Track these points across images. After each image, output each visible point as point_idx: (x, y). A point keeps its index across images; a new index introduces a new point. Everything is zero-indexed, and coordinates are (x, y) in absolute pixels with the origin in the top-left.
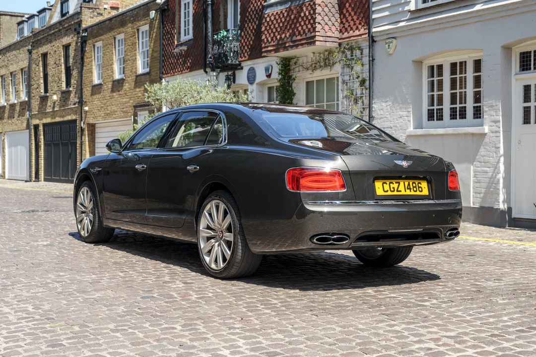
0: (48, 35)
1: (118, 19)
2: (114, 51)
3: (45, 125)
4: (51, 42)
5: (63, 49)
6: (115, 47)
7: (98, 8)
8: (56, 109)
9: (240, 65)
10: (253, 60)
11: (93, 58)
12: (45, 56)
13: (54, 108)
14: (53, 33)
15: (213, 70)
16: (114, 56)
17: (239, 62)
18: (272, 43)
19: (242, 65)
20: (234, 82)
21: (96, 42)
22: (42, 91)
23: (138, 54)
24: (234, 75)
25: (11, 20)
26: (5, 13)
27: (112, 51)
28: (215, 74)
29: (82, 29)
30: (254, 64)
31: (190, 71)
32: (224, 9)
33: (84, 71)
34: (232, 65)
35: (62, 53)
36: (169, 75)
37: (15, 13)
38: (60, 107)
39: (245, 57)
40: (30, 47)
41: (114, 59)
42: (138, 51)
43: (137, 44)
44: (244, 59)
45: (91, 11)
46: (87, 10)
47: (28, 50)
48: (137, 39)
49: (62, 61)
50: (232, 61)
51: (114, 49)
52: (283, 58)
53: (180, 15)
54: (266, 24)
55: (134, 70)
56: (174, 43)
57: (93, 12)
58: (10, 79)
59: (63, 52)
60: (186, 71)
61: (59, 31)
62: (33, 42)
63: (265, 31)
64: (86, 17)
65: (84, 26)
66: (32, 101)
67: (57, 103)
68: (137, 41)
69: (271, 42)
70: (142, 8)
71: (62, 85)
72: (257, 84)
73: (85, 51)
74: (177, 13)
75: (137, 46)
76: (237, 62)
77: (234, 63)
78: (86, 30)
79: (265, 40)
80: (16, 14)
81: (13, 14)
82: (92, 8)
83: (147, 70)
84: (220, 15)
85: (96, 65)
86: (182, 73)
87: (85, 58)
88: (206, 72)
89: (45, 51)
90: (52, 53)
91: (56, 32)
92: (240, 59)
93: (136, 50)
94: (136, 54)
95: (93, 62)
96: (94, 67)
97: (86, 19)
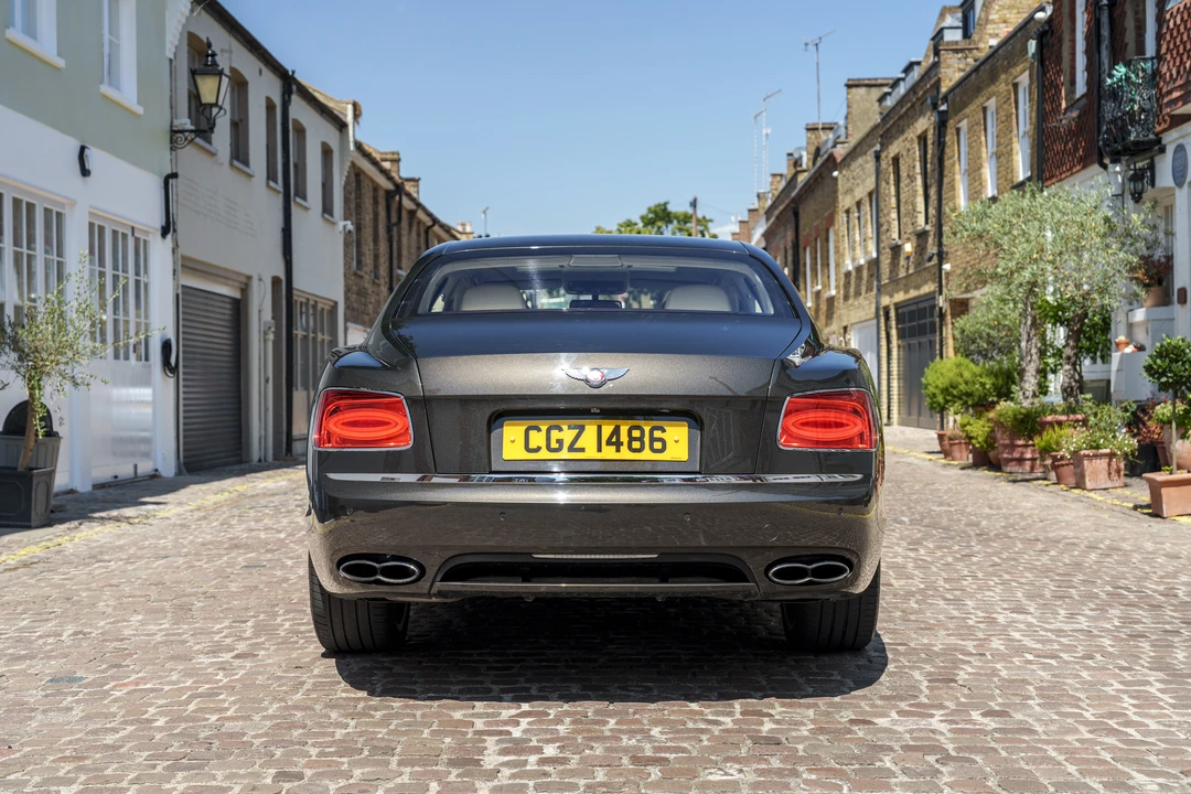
0: (899, 119)
1: (988, 67)
2: (983, 138)
3: (898, 306)
4: (903, 132)
5: (919, 144)
6: (985, 130)
7: (977, 49)
8: (911, 271)
9: (1159, 141)
10: (1179, 128)
11: (956, 156)
12: (896, 160)
13: (908, 269)
14: (906, 112)
15: (1115, 161)
16: (984, 149)
17: (1157, 134)
18: (1179, 82)
19: (1164, 142)
20: (1153, 185)
21: (959, 122)
22: (895, 236)
23: (1015, 140)
24: (1152, 167)
25: (868, 93)
26: (857, 82)
27: (979, 138)
28: (1118, 169)
29: (941, 96)
30: (1183, 137)
31: (1084, 168)
32: (1136, 13)
33: (944, 186)
34: (1136, 143)
35: (917, 153)
36: (1054, 180)
37: (876, 79)
38: (916, 268)
39: (1165, 121)
40: (878, 147)
41: (984, 155)
42: (1015, 132)
43: (1014, 116)
44: (1164, 126)
45: (960, 55)
46: (951, 55)
47: (876, 152)
48: (1013, 105)
49: (918, 170)
50: (1138, 134)
51: (983, 133)
53: (1073, 41)
54: (1168, 37)
55: (1009, 176)
56: (1060, 105)
57: (966, 58)
58: (856, 215)
59: (920, 150)
60: (1078, 168)
61: (913, 106)
62: (881, 136)
63: (1166, 54)
64: (950, 71)
65: (944, 90)
66: (882, 258)
67: (912, 259)
68: (1014, 111)
69: (1176, 79)
70: (1019, 34)
71: (918, 220)
72: (1188, 184)
73: (944, 143)
74: (1066, 37)
75: (1014, 121)
76: (1152, 136)
77: (1141, 138)
78: (945, 99)
79: (1168, 74)
80: (879, 82)
81: (873, 82)
82: (962, 50)
83: (1029, 174)
84: (1125, 29)
85: (963, 171)
86: (1072, 174)
87: (946, 158)
88: (1105, 167)
89: (897, 151)
90: (905, 153)
91: (908, 109)
92: (1158, 129)
93: (1011, 132)
94: (1011, 139)
95: (957, 166)
96: (958, 177)
97: (950, 75)
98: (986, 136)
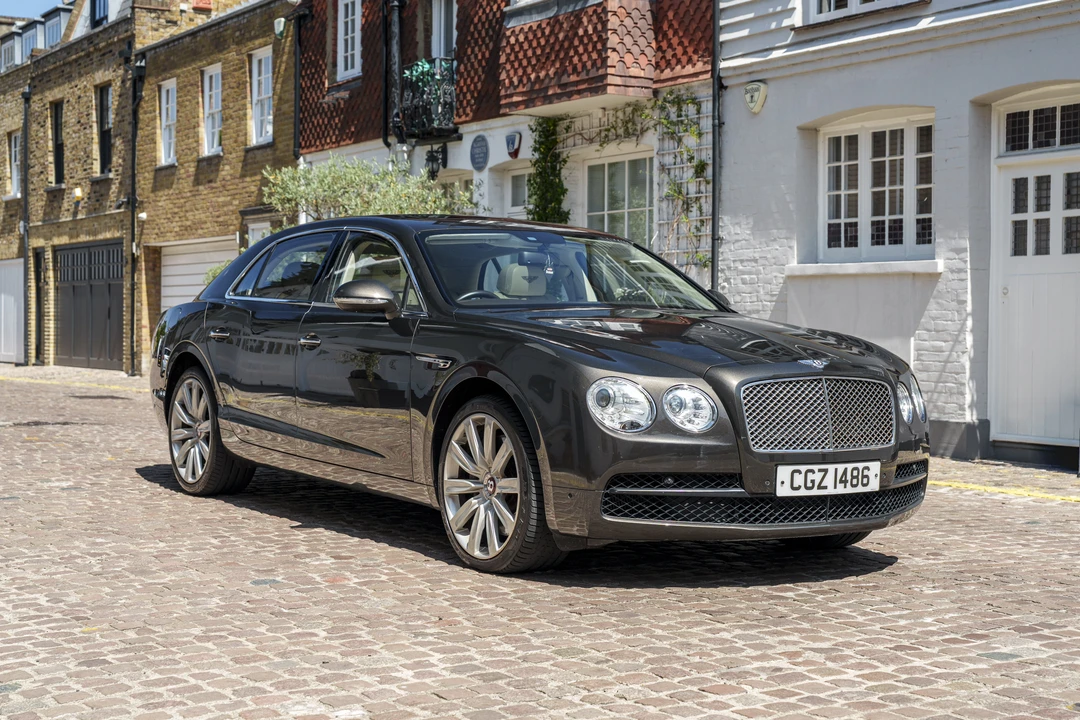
0: (64, 65)
1: (210, 34)
2: (200, 99)
3: (56, 249)
4: (70, 78)
5: (96, 93)
6: (203, 92)
7: (169, 11)
8: (80, 217)
9: (456, 130)
10: (484, 122)
11: (158, 112)
12: (57, 107)
13: (75, 213)
14: (76, 60)
15: (402, 141)
16: (201, 110)
17: (456, 124)
18: (520, 89)
19: (460, 131)
20: (445, 165)
21: (164, 80)
22: (52, 178)
23: (249, 106)
24: (444, 151)
27: (196, 98)
28: (405, 148)
29: (134, 52)
30: (485, 130)
31: (354, 143)
32: (425, 17)
33: (138, 139)
34: (439, 130)
35: (94, 101)
36: (313, 149)
38: (89, 212)
39: (467, 115)
40: (27, 89)
41: (201, 115)
42: (249, 99)
43: (248, 84)
44: (463, 118)
45: (153, 15)
46: (144, 13)
47: (23, 94)
48: (248, 74)
49: (94, 118)
50: (440, 123)
51: (200, 94)
52: (543, 118)
53: (335, 28)
54: (508, 50)
55: (241, 139)
56: (324, 84)
57: (159, 18)
59: (96, 99)
60: (348, 141)
61: (88, 55)
62: (33, 79)
63: (505, 63)
64: (144, 28)
65: (138, 46)
66: (32, 200)
67: (82, 204)
68: (248, 79)
69: (518, 86)
70: (258, 11)
71: (94, 167)
72: (491, 169)
73: (141, 98)
75: (248, 89)
76: (451, 125)
77: (443, 126)
78: (142, 55)
79: (507, 81)
82: (155, 10)
83: (270, 140)
84: (416, 30)
85: (164, 127)
86: (339, 146)
87: (141, 111)
88: (388, 145)
89: (59, 96)
90: (72, 100)
91: (80, 57)
92: (457, 120)
93: (245, 98)
94: (245, 105)
95: (158, 121)
96: (158, 131)
97: (144, 33)
98: (203, 97)
